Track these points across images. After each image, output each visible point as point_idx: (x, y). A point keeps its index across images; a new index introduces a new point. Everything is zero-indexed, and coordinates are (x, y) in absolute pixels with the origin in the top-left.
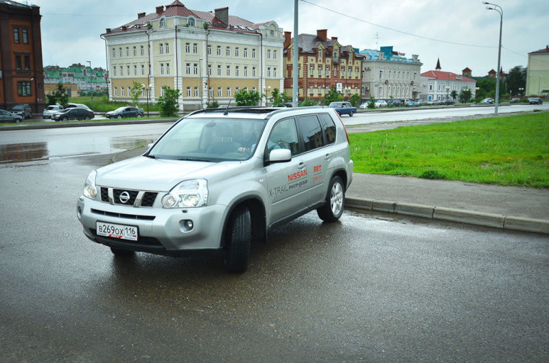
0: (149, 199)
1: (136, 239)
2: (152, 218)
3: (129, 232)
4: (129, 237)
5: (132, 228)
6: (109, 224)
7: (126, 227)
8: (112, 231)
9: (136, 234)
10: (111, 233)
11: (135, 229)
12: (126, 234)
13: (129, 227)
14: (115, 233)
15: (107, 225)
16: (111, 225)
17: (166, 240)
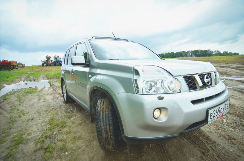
3: (226, 106)
4: (226, 111)
8: (218, 113)
13: (227, 103)
16: (218, 107)
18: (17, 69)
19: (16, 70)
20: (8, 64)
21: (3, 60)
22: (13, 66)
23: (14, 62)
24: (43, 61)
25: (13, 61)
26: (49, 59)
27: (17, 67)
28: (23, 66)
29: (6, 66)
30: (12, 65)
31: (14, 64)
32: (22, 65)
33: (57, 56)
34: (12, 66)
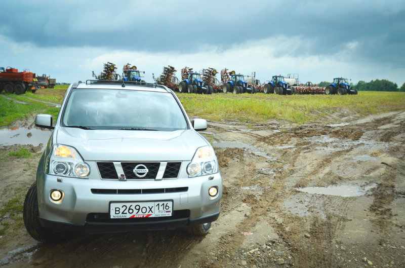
0: (173, 170)
1: (169, 214)
3: (161, 208)
4: (160, 214)
5: (165, 203)
6: (130, 204)
7: (157, 203)
8: (136, 211)
9: (170, 209)
11: (170, 204)
13: (161, 203)
14: (140, 213)
15: (128, 205)
16: (134, 204)
18: (34, 91)
19: (30, 94)
20: (16, 79)
21: (9, 68)
22: (27, 83)
23: (30, 73)
24: (97, 76)
25: (28, 71)
26: (112, 71)
27: (33, 88)
28: (51, 84)
29: (12, 83)
30: (25, 82)
31: (30, 80)
32: (49, 81)
33: (131, 66)
34: (24, 85)
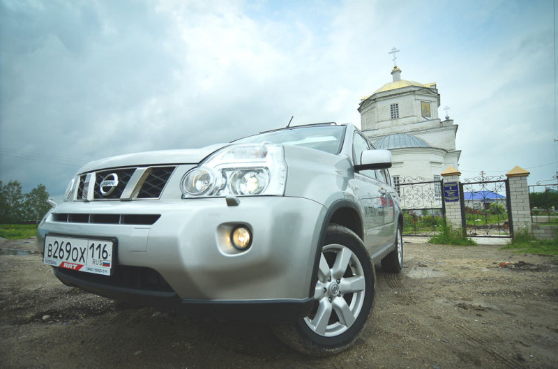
0: (157, 182)
1: (107, 271)
2: (151, 219)
3: (96, 253)
4: (95, 266)
5: (103, 243)
6: (64, 239)
7: (91, 242)
8: (66, 254)
9: (109, 260)
10: (64, 260)
11: (109, 246)
12: (90, 259)
13: (97, 243)
14: (70, 260)
15: (60, 240)
17: (181, 273)
